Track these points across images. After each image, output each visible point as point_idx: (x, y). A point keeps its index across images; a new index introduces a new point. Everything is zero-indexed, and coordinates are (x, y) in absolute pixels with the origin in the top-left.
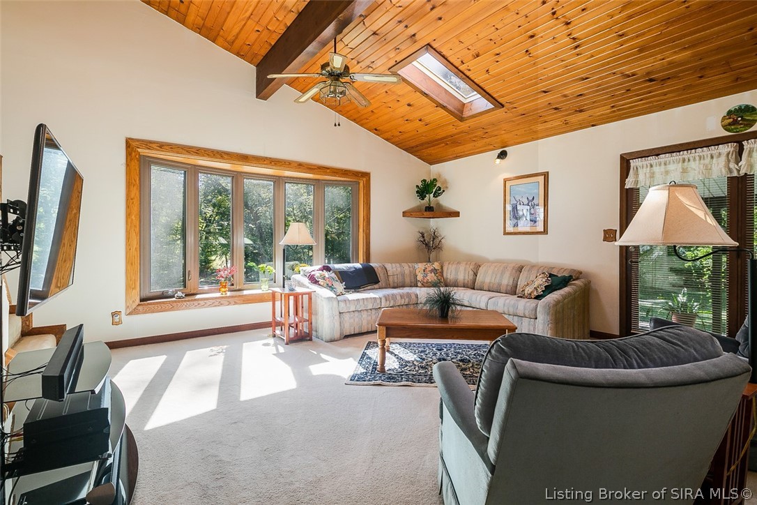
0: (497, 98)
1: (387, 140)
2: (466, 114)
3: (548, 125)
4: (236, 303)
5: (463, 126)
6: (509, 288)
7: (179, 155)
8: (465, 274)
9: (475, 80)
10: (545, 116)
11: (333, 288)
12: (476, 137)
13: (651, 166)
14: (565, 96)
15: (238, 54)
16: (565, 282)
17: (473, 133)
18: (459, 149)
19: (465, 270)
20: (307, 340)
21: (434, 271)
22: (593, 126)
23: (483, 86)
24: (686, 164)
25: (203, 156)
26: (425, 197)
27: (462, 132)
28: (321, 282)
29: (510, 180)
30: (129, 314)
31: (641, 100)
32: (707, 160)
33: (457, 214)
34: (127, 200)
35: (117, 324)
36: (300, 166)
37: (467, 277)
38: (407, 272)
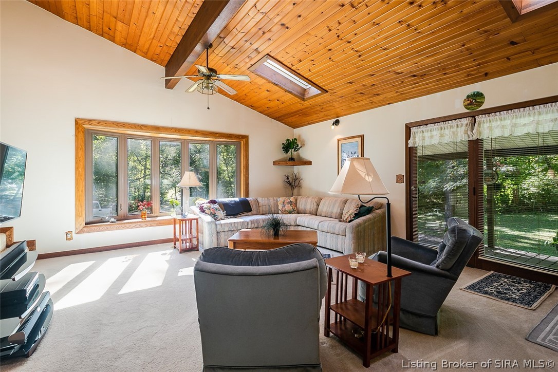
0: (322, 87)
1: (261, 112)
2: (307, 96)
3: (360, 103)
4: (151, 226)
5: (307, 104)
6: (337, 215)
7: (111, 128)
8: (311, 204)
9: (304, 76)
10: (356, 98)
11: (215, 216)
12: (317, 111)
13: (423, 132)
14: (364, 85)
15: (152, 60)
16: (369, 210)
17: (314, 109)
18: (308, 118)
19: (311, 202)
20: (195, 250)
21: (291, 203)
22: (389, 104)
23: (310, 79)
24: (443, 131)
25: (128, 128)
26: (289, 151)
27: (307, 108)
28: (207, 211)
29: (341, 140)
30: (77, 233)
31: (413, 88)
32: (455, 129)
33: (310, 163)
34: (76, 159)
35: (69, 239)
36: (197, 132)
37: (312, 207)
38: (272, 203)
